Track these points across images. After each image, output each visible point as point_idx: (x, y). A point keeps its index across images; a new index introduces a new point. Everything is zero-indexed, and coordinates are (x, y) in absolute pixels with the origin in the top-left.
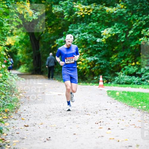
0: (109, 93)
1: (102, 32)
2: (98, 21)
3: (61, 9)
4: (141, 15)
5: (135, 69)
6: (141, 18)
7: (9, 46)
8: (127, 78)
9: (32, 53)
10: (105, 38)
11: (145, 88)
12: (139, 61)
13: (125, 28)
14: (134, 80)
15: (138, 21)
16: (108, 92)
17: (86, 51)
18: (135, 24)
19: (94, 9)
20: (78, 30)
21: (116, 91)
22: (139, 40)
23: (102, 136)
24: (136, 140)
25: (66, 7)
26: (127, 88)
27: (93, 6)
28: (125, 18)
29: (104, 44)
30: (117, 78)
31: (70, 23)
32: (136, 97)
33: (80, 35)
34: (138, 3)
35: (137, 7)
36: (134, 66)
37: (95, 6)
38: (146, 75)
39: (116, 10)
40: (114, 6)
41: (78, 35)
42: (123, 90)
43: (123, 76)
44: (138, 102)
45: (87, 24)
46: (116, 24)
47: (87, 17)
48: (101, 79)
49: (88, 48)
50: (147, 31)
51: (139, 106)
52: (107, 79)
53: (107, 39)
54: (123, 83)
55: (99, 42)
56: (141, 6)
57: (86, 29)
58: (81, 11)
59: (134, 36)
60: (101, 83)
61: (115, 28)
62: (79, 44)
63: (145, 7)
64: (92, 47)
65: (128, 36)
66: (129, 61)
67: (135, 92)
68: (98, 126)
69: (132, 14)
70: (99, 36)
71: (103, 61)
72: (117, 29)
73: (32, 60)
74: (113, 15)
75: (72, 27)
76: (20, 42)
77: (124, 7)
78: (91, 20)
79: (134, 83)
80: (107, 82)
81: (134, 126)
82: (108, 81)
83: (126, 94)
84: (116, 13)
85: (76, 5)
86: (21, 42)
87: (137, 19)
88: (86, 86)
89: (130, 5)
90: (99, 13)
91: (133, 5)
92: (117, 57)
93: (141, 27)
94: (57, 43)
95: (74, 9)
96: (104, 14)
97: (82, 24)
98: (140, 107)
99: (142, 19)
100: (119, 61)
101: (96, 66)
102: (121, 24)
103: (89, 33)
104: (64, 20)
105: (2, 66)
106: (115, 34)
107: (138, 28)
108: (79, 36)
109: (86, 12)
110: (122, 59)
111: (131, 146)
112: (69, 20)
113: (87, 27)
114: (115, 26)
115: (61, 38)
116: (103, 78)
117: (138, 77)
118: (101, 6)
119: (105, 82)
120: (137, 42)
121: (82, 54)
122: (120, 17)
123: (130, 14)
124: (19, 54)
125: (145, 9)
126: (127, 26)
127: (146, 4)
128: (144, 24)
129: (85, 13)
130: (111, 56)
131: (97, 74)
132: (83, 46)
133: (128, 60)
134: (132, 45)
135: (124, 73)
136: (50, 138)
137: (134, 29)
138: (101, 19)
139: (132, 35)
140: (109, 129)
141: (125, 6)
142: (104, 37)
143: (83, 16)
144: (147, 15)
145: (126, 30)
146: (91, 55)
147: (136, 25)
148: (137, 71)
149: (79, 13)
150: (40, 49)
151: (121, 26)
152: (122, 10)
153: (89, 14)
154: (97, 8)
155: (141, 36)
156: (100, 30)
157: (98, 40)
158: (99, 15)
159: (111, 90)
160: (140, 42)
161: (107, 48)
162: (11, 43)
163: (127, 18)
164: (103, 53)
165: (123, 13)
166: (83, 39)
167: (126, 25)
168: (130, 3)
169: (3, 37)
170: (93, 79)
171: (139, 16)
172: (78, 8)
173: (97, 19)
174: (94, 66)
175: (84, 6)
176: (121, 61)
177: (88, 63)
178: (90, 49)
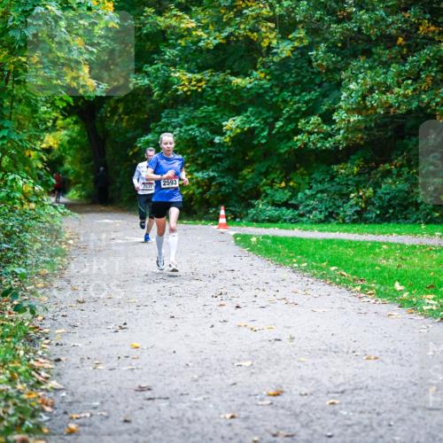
0: (238, 238)
1: (224, 123)
2: (217, 102)
3: (146, 81)
4: (297, 92)
5: (286, 194)
6: (298, 98)
7: (48, 150)
8: (271, 211)
9: (92, 163)
10: (229, 136)
11: (305, 230)
12: (295, 180)
13: (268, 117)
14: (284, 215)
15: (291, 103)
16: (235, 236)
17: (194, 161)
18: (287, 109)
19: (208, 81)
20: (179, 120)
21: (251, 236)
22: (293, 139)
23: (225, 321)
24: (289, 328)
25: (157, 77)
26: (271, 229)
27: (207, 74)
28: (267, 98)
29: (228, 146)
30: (252, 211)
31: (164, 107)
32: (288, 246)
33: (183, 130)
34: (292, 69)
35: (291, 76)
36: (285, 188)
37: (212, 75)
38: (308, 205)
39: (250, 83)
40: (246, 75)
41: (178, 129)
42: (263, 234)
43: (264, 207)
44: (293, 257)
45: (196, 108)
46: (250, 109)
47: (196, 96)
48: (222, 212)
49: (197, 154)
50: (308, 122)
51: (294, 263)
52: (233, 213)
53: (234, 137)
54: (263, 221)
55: (219, 144)
56: (298, 75)
57: (194, 118)
58: (184, 84)
59: (284, 132)
60: (222, 220)
61: (248, 117)
62: (182, 145)
63: (305, 77)
64: (204, 153)
65: (274, 132)
66: (276, 180)
67: (286, 238)
68: (216, 302)
69: (281, 91)
70: (219, 131)
71: (225, 180)
72: (252, 119)
73: (92, 177)
74: (245, 92)
75: (168, 114)
76: (69, 142)
77: (265, 77)
78: (204, 102)
79: (285, 221)
80: (234, 219)
81: (284, 302)
82: (234, 217)
83: (269, 241)
84: (251, 88)
85: (175, 72)
86: (72, 142)
87: (291, 100)
88: (195, 226)
89: (276, 73)
90: (219, 88)
91: (283, 73)
92: (253, 171)
93: (298, 116)
94: (139, 145)
95: (171, 79)
96: (227, 90)
97: (187, 109)
98: (296, 265)
99: (299, 100)
100: (257, 180)
101: (213, 188)
102: (260, 109)
103: (200, 126)
104: (152, 102)
105: (36, 188)
106: (249, 129)
107: (293, 117)
108: (181, 132)
109: (194, 86)
110: (262, 177)
111: (279, 340)
112: (162, 101)
113: (195, 113)
114: (248, 114)
115: (147, 135)
116: (226, 210)
117: (291, 210)
118: (222, 75)
119: (229, 218)
120: (290, 144)
121: (187, 165)
122: (259, 95)
123: (277, 90)
124: (67, 166)
125: (305, 80)
126: (271, 113)
127: (308, 71)
128: (304, 109)
129: (192, 88)
130: (241, 170)
131: (216, 202)
132: (189, 151)
133: (274, 179)
134: (282, 151)
135: (265, 201)
136: (125, 324)
137: (285, 119)
138: (222, 99)
139: (281, 131)
140: (238, 307)
141: (268, 74)
142: (228, 133)
143: (189, 93)
144: (310, 92)
145: (270, 120)
146: (203, 167)
147: (288, 111)
148: (291, 197)
149: (180, 88)
150: (107, 157)
151: (260, 113)
152: (262, 82)
153: (200, 90)
154: (216, 78)
155: (297, 132)
156: (220, 120)
157: (217, 139)
158: (218, 92)
159: (242, 233)
160: (296, 145)
161: (235, 154)
162: (51, 144)
163: (272, 98)
164: (226, 164)
165: (264, 89)
166: (188, 137)
167: (268, 111)
168: (276, 70)
169: (37, 134)
170: (207, 213)
171: (294, 94)
172: (179, 78)
173: (214, 99)
174: (209, 187)
175: (190, 75)
176: (261, 180)
177: (198, 183)
178: (201, 155)
